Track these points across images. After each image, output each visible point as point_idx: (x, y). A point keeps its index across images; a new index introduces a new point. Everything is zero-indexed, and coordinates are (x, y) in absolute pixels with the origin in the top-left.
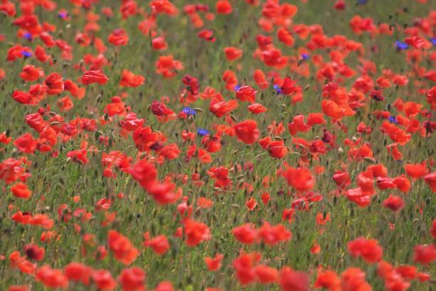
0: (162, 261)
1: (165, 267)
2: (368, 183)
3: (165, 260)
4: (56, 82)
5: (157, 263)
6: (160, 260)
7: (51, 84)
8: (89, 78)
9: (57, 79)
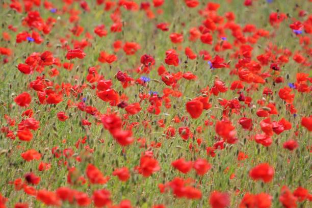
0: (126, 187)
1: (129, 190)
2: (267, 127)
3: (128, 186)
4: (48, 57)
5: (123, 187)
6: (124, 186)
7: (45, 59)
8: (73, 54)
9: (49, 55)
